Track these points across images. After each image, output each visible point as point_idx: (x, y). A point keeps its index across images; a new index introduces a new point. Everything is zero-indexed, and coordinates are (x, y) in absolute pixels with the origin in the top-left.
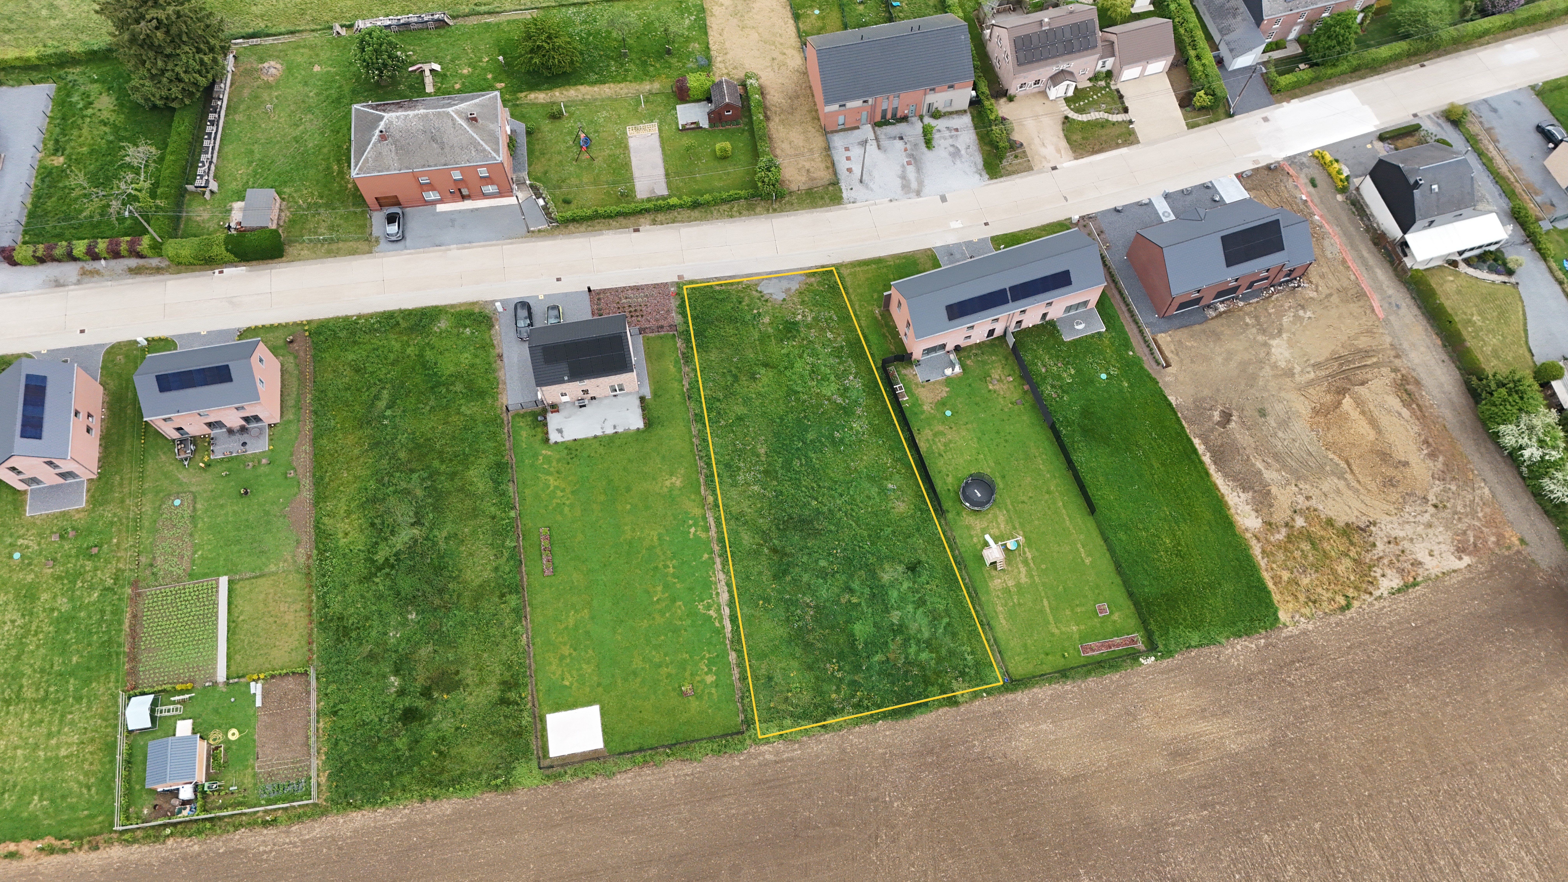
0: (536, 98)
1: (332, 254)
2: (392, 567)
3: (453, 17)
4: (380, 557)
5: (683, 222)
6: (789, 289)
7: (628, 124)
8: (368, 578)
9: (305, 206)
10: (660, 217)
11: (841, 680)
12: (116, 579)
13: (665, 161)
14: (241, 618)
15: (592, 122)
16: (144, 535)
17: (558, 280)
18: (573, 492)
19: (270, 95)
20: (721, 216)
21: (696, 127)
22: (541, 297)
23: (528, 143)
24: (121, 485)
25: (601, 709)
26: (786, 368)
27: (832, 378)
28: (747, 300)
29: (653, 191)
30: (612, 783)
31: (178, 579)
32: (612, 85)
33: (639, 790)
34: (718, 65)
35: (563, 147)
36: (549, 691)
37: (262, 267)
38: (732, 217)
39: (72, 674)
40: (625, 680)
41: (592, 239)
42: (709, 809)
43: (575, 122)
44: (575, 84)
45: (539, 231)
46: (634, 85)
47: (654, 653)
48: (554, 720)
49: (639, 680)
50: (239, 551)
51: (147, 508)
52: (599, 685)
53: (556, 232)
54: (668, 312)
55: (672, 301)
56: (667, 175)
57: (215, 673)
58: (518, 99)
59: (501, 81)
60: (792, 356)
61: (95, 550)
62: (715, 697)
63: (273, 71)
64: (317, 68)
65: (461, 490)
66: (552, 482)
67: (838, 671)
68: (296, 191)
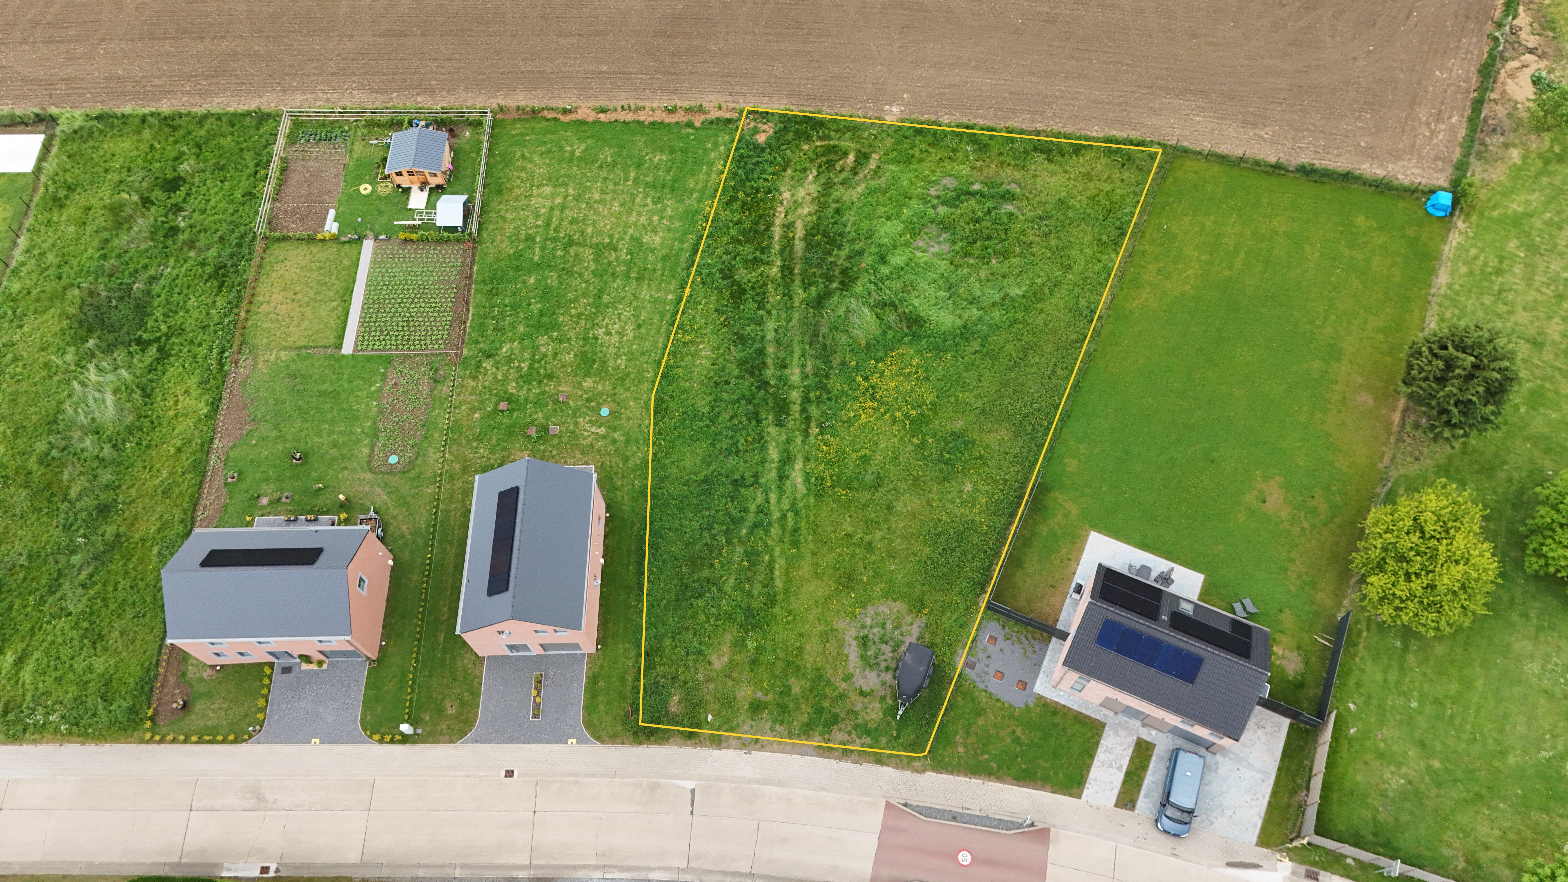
12: (479, 367)
14: (334, 304)
39: (536, 266)
48: (24, 166)
50: (324, 382)
51: (433, 455)
57: (373, 250)
61: (503, 406)
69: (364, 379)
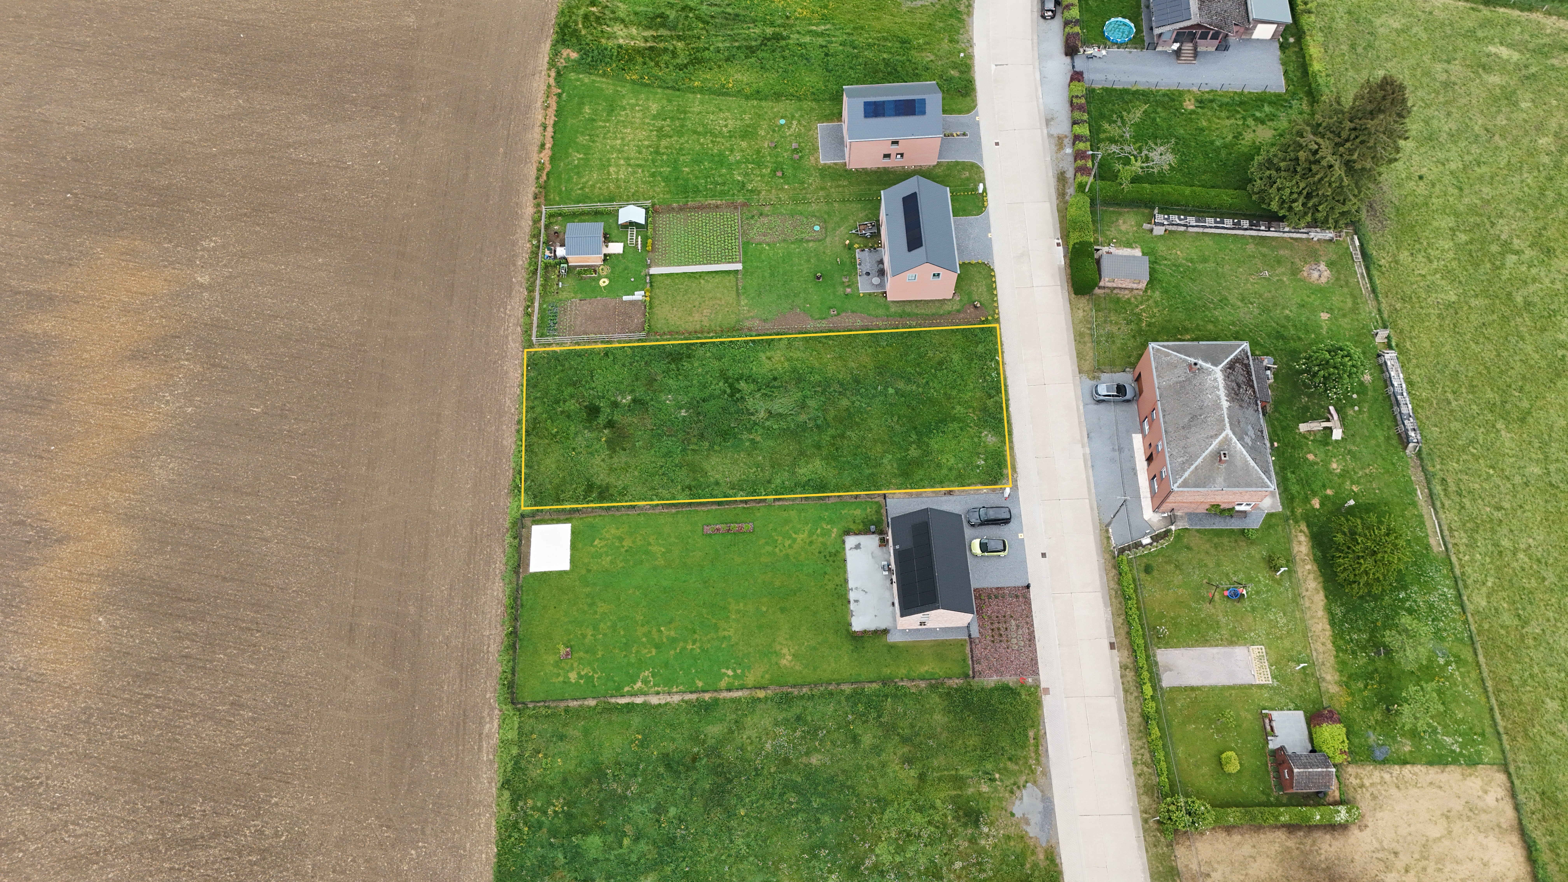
0: (1300, 543)
1: (1079, 338)
2: (732, 395)
3: (1419, 454)
4: (742, 385)
5: (1126, 701)
6: (1028, 823)
7: (1269, 647)
8: (723, 375)
9: (1137, 310)
10: (1130, 674)
11: (545, 813)
12: (751, 191)
13: (1213, 688)
14: (702, 281)
15: (1268, 605)
16: (790, 207)
17: (1044, 555)
18: (787, 556)
19: (1284, 274)
20: (1135, 750)
21: (1267, 731)
22: (1021, 536)
23: (1232, 531)
24: (839, 186)
25: (565, 572)
26: (915, 802)
27: (898, 859)
28: (1011, 766)
29: (1168, 669)
30: (497, 579)
31: (744, 234)
32: (1329, 633)
33: (485, 602)
34: (1377, 773)
35: (1228, 568)
36: (592, 526)
37: (1064, 278)
38: (1135, 764)
39: (675, 169)
40: (587, 596)
41: (1099, 595)
42: (453, 664)
43: (1266, 585)
44: (1325, 589)
45: (1109, 538)
46: (1332, 660)
47: (609, 624)
48: (564, 530)
49: (586, 608)
50: (763, 276)
51: (814, 207)
52: (589, 571)
53: (1107, 556)
54: (998, 672)
55: (1014, 678)
56: (1193, 689)
57: (657, 265)
58: (1296, 522)
59: (1322, 504)
60: (931, 811)
61: (779, 174)
62: (554, 680)
63: (1316, 274)
64: (1325, 316)
65: (802, 453)
66: (801, 537)
67: (555, 812)
68: (1156, 302)
69: (761, 253)
